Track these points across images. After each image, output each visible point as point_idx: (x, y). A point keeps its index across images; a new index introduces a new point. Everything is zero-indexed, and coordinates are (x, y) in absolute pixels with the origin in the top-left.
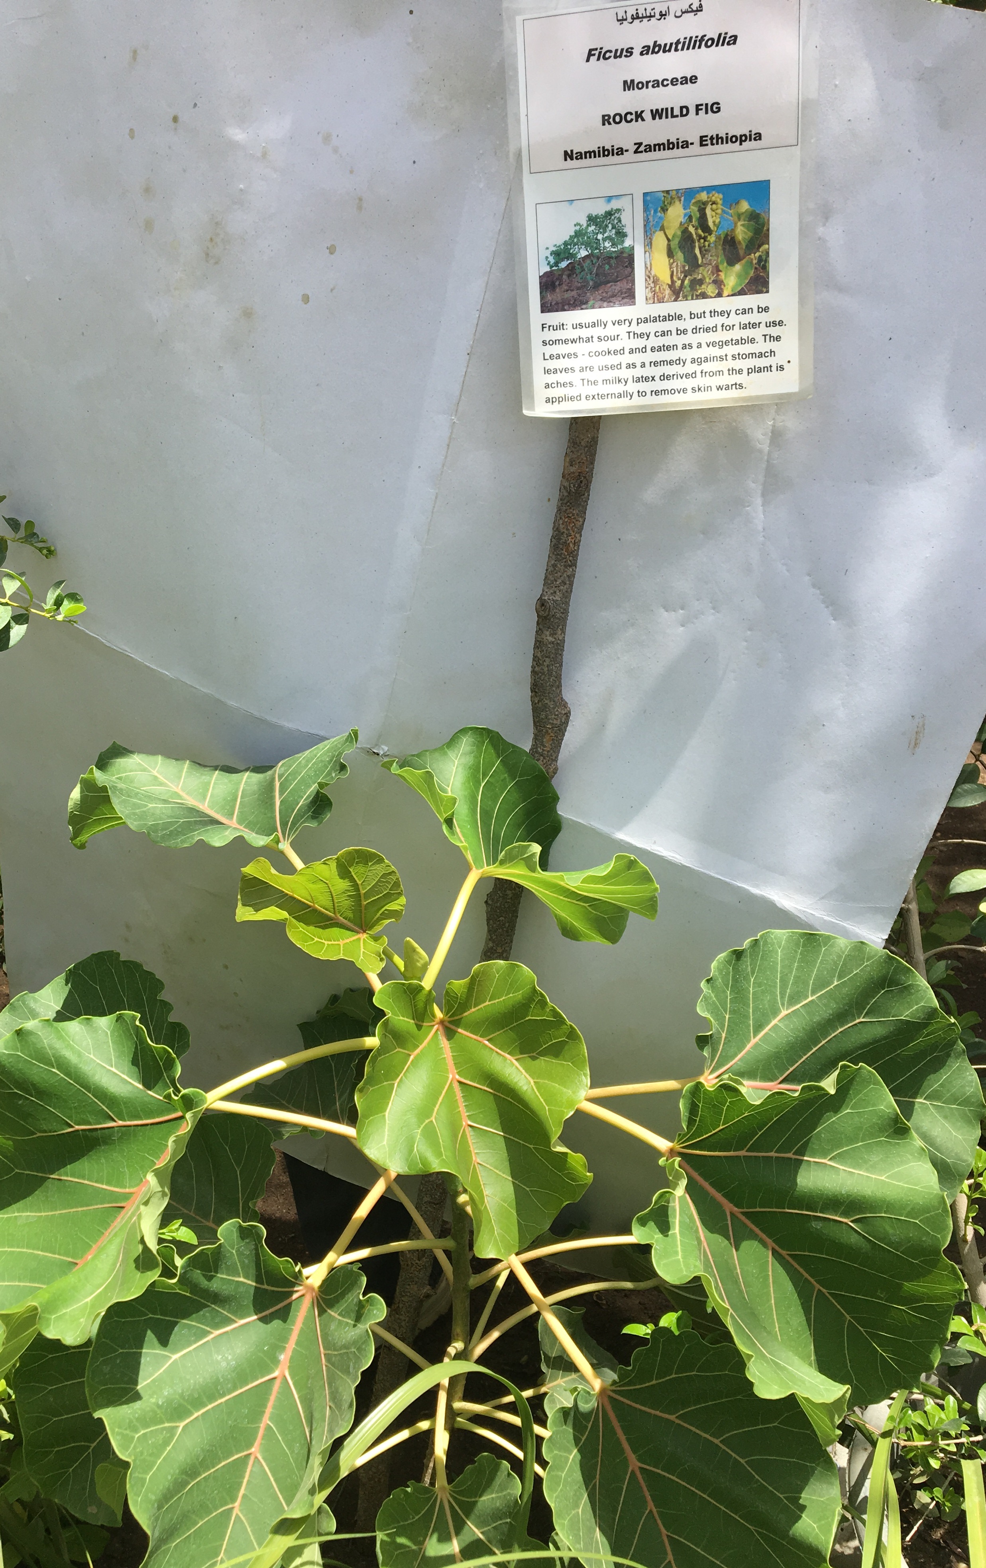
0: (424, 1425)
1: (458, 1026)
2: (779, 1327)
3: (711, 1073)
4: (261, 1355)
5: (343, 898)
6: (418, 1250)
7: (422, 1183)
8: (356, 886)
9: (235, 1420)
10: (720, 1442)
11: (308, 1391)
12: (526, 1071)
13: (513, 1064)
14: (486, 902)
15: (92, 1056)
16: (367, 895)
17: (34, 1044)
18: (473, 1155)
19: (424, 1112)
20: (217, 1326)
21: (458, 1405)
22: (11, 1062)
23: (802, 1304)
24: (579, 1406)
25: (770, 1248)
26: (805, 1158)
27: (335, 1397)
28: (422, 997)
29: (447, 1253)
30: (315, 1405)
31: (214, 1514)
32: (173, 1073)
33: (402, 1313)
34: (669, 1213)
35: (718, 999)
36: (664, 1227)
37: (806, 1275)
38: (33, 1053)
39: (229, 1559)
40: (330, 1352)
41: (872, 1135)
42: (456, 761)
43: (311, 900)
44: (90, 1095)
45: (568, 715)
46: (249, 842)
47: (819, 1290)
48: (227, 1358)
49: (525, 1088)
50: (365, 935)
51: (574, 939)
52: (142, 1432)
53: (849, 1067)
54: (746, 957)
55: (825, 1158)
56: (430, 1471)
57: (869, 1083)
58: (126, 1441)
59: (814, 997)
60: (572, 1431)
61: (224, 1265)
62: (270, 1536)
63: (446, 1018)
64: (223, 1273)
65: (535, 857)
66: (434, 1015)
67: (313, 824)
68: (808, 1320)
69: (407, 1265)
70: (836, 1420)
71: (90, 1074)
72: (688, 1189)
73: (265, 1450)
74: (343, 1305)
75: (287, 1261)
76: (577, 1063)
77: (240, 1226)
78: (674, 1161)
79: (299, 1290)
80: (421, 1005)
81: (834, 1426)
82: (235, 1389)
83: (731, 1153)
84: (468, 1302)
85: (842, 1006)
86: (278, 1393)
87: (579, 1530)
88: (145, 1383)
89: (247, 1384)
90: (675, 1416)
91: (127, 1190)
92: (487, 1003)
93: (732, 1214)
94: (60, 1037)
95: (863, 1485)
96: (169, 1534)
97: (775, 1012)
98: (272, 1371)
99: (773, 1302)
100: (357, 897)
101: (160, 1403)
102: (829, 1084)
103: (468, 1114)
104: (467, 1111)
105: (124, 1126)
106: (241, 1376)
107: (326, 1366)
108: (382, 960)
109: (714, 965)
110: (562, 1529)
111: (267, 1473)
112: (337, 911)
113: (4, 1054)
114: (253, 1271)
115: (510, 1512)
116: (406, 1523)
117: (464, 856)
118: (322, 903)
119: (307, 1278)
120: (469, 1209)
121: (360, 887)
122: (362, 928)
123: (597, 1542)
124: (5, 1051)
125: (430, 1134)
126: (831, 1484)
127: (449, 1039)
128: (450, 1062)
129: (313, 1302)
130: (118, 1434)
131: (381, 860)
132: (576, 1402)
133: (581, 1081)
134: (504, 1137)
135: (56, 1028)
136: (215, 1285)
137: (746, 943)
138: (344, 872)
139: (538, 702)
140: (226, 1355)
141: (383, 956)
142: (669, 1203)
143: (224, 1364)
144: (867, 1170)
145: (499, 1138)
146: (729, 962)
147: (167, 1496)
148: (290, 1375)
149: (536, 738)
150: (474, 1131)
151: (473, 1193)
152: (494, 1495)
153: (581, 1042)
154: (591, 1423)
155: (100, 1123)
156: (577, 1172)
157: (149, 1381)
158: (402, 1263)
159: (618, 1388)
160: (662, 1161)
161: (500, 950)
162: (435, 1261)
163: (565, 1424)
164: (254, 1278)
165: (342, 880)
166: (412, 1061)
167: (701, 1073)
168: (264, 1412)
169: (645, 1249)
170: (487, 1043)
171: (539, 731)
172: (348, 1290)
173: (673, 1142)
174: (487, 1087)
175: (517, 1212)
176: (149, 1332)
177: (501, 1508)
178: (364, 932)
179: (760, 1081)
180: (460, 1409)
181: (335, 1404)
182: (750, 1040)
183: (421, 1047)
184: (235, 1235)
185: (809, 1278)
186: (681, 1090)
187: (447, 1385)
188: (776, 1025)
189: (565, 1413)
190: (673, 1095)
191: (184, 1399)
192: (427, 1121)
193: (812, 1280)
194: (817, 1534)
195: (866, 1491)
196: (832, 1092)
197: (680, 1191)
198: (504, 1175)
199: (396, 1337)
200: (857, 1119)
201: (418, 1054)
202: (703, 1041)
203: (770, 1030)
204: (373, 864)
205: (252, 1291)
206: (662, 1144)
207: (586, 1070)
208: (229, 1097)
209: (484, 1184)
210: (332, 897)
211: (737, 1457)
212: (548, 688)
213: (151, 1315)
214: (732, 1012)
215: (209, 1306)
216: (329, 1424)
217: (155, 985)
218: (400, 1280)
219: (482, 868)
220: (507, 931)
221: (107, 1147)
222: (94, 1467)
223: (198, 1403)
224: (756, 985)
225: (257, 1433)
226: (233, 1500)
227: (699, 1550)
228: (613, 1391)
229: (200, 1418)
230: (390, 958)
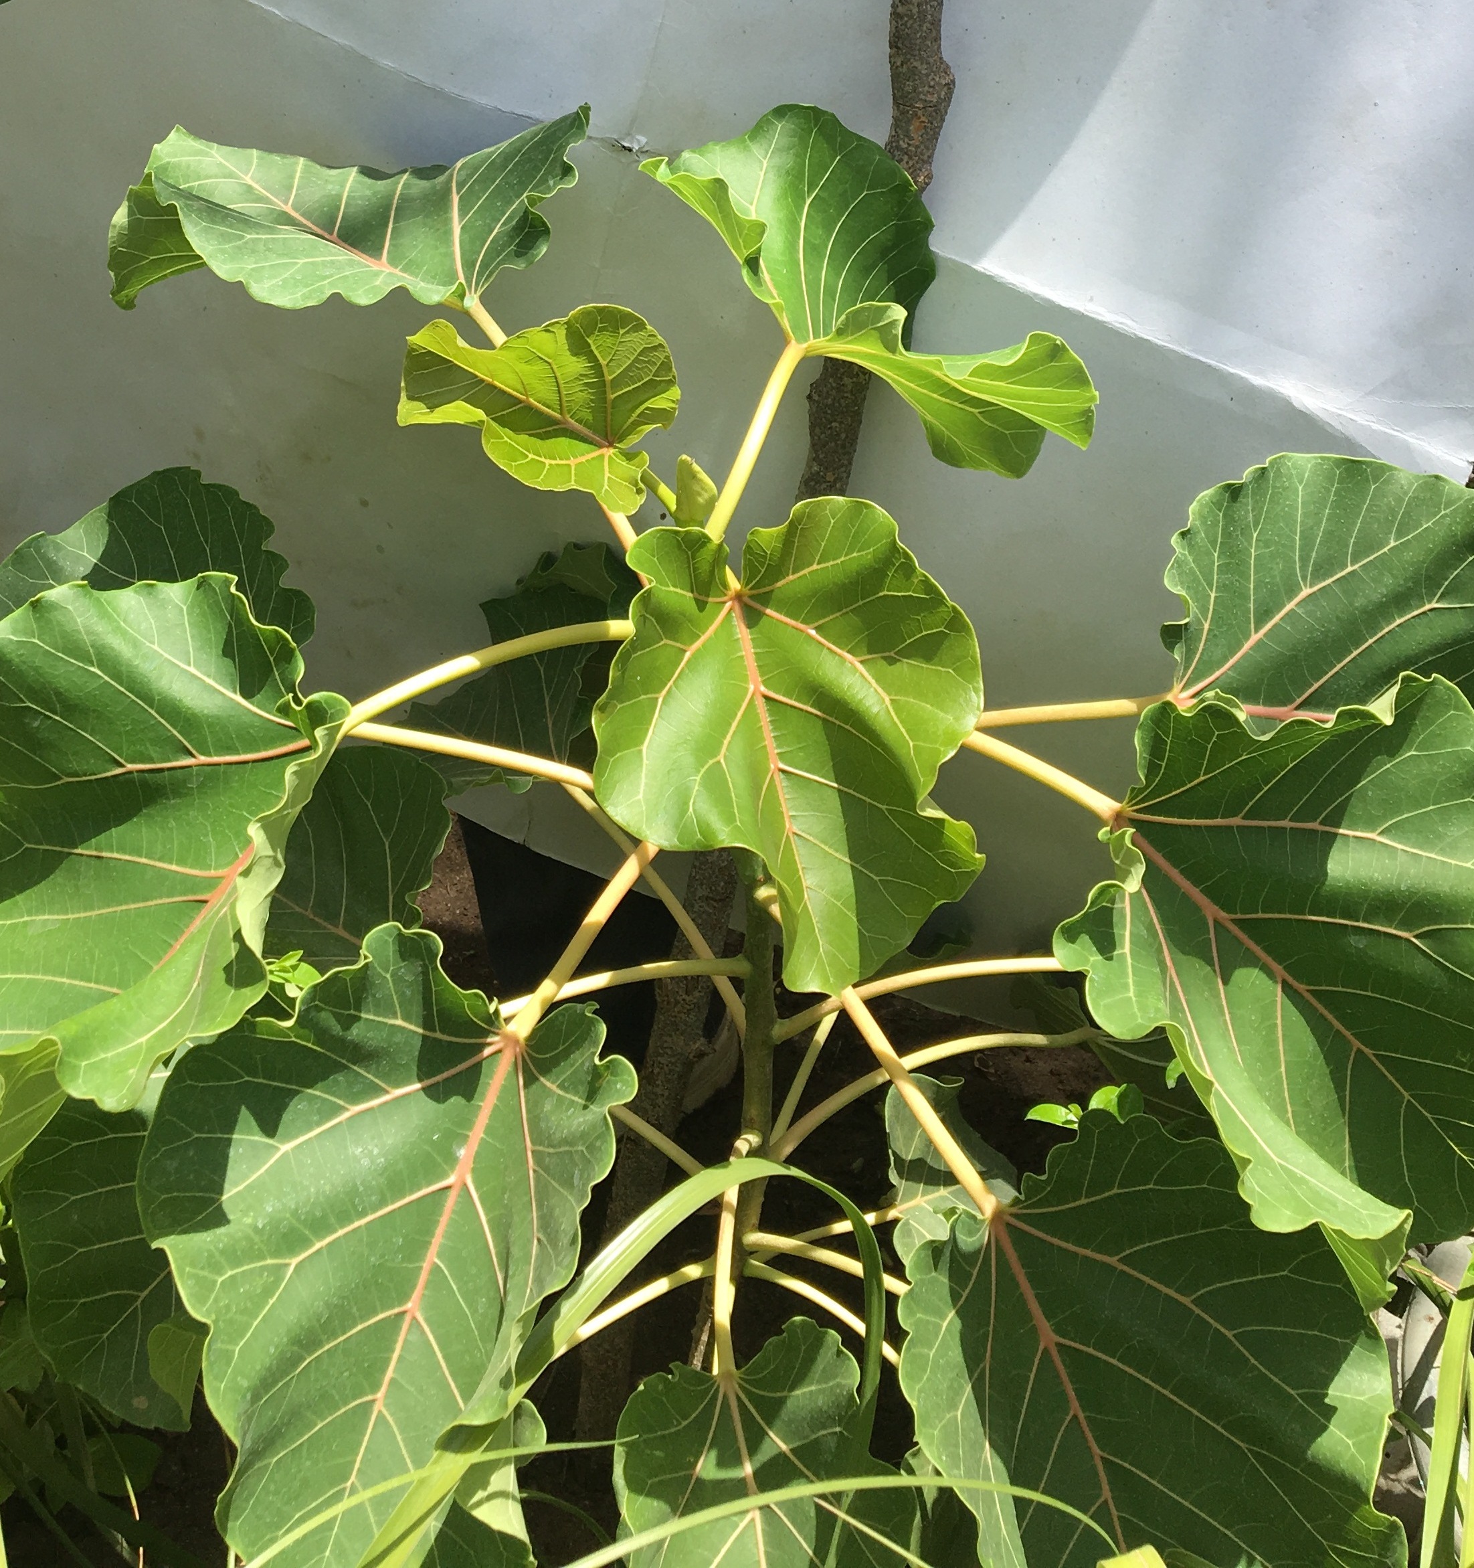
0: (693, 1271)
1: (766, 605)
2: (1292, 1112)
3: (1184, 688)
4: (427, 1147)
5: (577, 387)
6: (686, 977)
7: (695, 867)
8: (597, 368)
9: (382, 1256)
10: (1192, 1302)
11: (503, 1211)
12: (877, 681)
13: (855, 669)
14: (809, 397)
15: (156, 647)
16: (616, 383)
17: (59, 624)
18: (786, 819)
19: (706, 747)
20: (355, 1099)
21: (756, 1238)
22: (22, 655)
23: (1331, 1072)
24: (959, 1241)
25: (1279, 980)
26: (1341, 831)
27: (547, 1223)
28: (706, 555)
29: (737, 982)
30: (514, 1235)
31: (343, 1410)
32: (290, 674)
33: (658, 1082)
34: (1115, 920)
35: (1198, 566)
36: (1106, 944)
37: (1337, 1025)
38: (60, 641)
39: (366, 1486)
40: (541, 1148)
41: (1451, 795)
42: (765, 162)
43: (522, 390)
44: (153, 712)
45: (950, 86)
46: (416, 296)
47: (1359, 1051)
48: (372, 1152)
49: (875, 710)
50: (612, 451)
51: (953, 465)
52: (230, 1273)
53: (1416, 680)
54: (1246, 496)
55: (1373, 831)
56: (702, 1348)
57: (1448, 707)
58: (204, 1288)
59: (1356, 567)
60: (946, 1281)
61: (370, 999)
62: (436, 1454)
63: (746, 591)
64: (368, 1012)
65: (895, 328)
66: (725, 585)
67: (520, 265)
68: (1341, 1100)
69: (668, 1003)
70: (1387, 1267)
71: (153, 676)
72: (1145, 881)
73: (430, 1307)
74: (566, 1070)
75: (476, 994)
76: (961, 667)
77: (400, 934)
78: (1124, 833)
79: (495, 1042)
80: (704, 567)
81: (1384, 1277)
82: (383, 1203)
83: (1218, 821)
84: (769, 1067)
85: (1402, 582)
86: (454, 1212)
87: (956, 1446)
88: (235, 1191)
89: (404, 1197)
90: (1117, 1258)
91: (213, 873)
92: (815, 567)
93: (1216, 921)
94: (104, 614)
95: (1426, 1378)
96: (267, 1443)
97: (1292, 591)
98: (444, 1175)
99: (1283, 1069)
100: (600, 387)
101: (260, 1226)
102: (1383, 708)
103: (779, 751)
104: (778, 747)
105: (209, 765)
106: (395, 1184)
107: (535, 1171)
108: (639, 491)
109: (1193, 508)
110: (930, 1444)
111: (431, 1345)
112: (565, 409)
113: (11, 640)
114: (417, 1009)
115: (840, 1415)
116: (667, 1432)
117: (776, 319)
118: (540, 396)
119: (508, 1020)
120: (775, 910)
121: (605, 370)
122: (606, 439)
123: (986, 1466)
124: (12, 637)
125: (715, 784)
126: (1377, 1373)
127: (749, 626)
128: (751, 663)
129: (516, 1063)
130: (191, 1276)
131: (640, 326)
132: (955, 1235)
133: (968, 701)
134: (839, 791)
135: (98, 600)
136: (355, 1032)
137: (1247, 475)
138: (578, 344)
139: (902, 65)
140: (370, 1147)
141: (642, 486)
142: (1113, 903)
143: (365, 1162)
144: (1442, 851)
145: (830, 791)
146: (1218, 504)
147: (265, 1383)
148: (475, 1182)
149: (897, 123)
150: (789, 780)
151: (784, 885)
152: (813, 1388)
153: (970, 635)
154: (977, 1268)
155: (169, 761)
156: (959, 852)
157: (241, 1188)
158: (658, 999)
159: (1025, 1211)
160: (1102, 834)
161: (830, 477)
162: (715, 994)
163: (936, 1270)
164: (421, 1021)
165: (574, 359)
166: (688, 661)
167: (1169, 688)
168: (430, 1243)
169: (1075, 980)
170: (813, 632)
171: (902, 113)
172: (577, 1045)
173: (1121, 802)
174: (811, 706)
175: (857, 916)
176: (243, 1108)
177: (825, 1408)
178: (611, 445)
179: (1264, 704)
180: (755, 1245)
181: (548, 1235)
182: (1250, 635)
183: (703, 638)
184: (391, 949)
185: (1342, 1029)
186: (1138, 715)
187: (735, 1203)
188: (1292, 610)
189: (935, 1250)
190: (1124, 723)
191: (298, 1219)
192: (711, 762)
193: (1347, 1034)
194: (1353, 1455)
195: (1431, 1388)
196: (1388, 720)
197: (1133, 884)
198: (837, 855)
199: (648, 1122)
200: (1425, 767)
201: (698, 650)
202: (1172, 635)
203: (1282, 619)
204: (627, 332)
205: (418, 1043)
206: (1102, 804)
207: (978, 682)
208: (381, 718)
209: (803, 868)
210: (558, 386)
211: (1219, 1327)
212: (918, 42)
213: (247, 1078)
214: (1222, 588)
215: (346, 1067)
216: (536, 1269)
217: (261, 526)
218: (655, 1027)
219: (806, 341)
220: (843, 447)
221: (179, 801)
222: (146, 1330)
223: (320, 1226)
224: (1261, 544)
225: (417, 1277)
226: (375, 1388)
227: (1154, 1482)
228: (1016, 1216)
229: (325, 1252)
230: (652, 489)
